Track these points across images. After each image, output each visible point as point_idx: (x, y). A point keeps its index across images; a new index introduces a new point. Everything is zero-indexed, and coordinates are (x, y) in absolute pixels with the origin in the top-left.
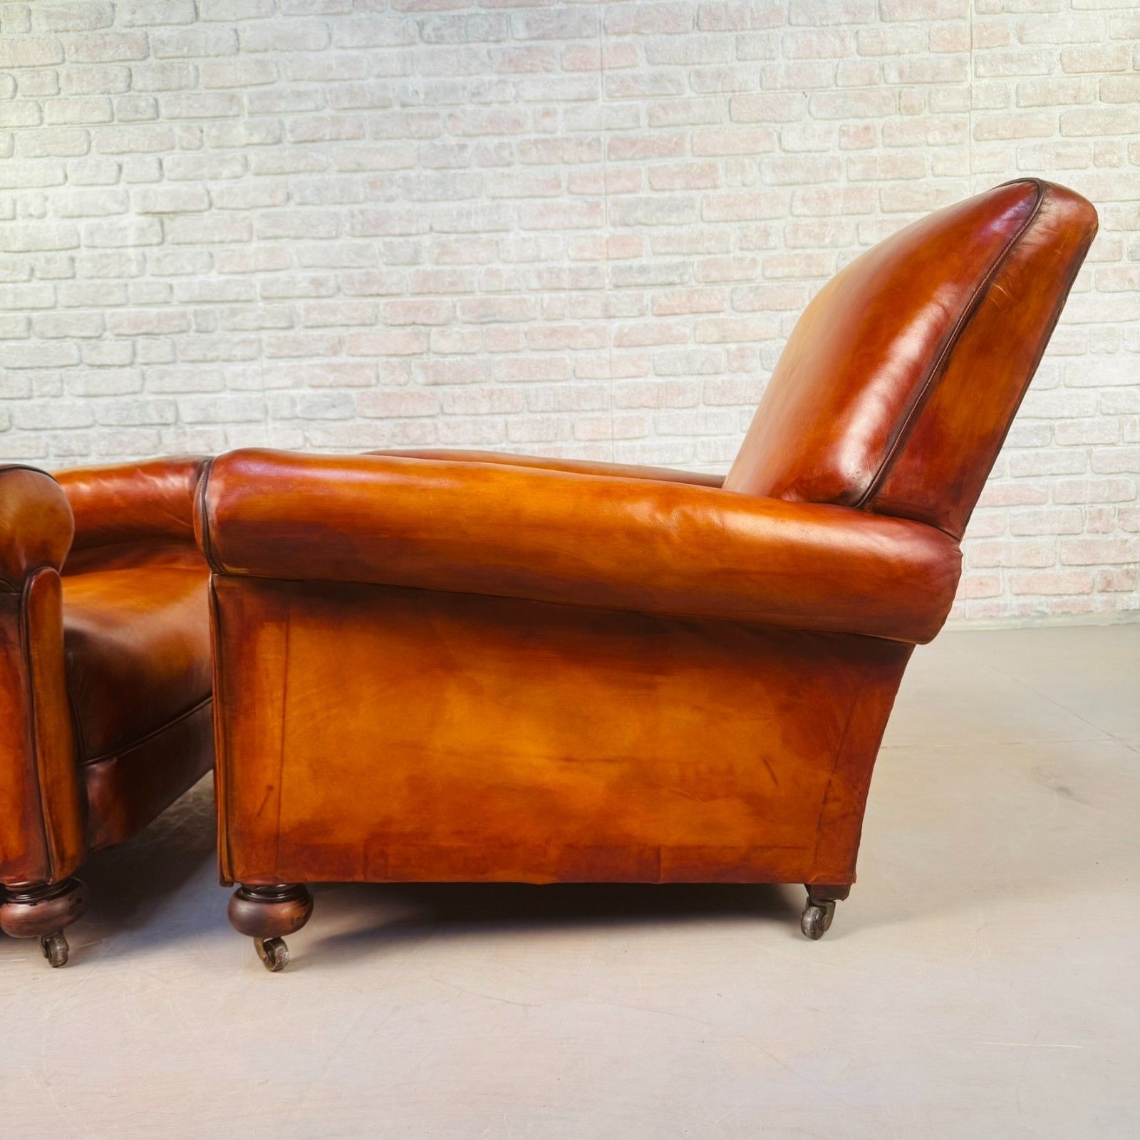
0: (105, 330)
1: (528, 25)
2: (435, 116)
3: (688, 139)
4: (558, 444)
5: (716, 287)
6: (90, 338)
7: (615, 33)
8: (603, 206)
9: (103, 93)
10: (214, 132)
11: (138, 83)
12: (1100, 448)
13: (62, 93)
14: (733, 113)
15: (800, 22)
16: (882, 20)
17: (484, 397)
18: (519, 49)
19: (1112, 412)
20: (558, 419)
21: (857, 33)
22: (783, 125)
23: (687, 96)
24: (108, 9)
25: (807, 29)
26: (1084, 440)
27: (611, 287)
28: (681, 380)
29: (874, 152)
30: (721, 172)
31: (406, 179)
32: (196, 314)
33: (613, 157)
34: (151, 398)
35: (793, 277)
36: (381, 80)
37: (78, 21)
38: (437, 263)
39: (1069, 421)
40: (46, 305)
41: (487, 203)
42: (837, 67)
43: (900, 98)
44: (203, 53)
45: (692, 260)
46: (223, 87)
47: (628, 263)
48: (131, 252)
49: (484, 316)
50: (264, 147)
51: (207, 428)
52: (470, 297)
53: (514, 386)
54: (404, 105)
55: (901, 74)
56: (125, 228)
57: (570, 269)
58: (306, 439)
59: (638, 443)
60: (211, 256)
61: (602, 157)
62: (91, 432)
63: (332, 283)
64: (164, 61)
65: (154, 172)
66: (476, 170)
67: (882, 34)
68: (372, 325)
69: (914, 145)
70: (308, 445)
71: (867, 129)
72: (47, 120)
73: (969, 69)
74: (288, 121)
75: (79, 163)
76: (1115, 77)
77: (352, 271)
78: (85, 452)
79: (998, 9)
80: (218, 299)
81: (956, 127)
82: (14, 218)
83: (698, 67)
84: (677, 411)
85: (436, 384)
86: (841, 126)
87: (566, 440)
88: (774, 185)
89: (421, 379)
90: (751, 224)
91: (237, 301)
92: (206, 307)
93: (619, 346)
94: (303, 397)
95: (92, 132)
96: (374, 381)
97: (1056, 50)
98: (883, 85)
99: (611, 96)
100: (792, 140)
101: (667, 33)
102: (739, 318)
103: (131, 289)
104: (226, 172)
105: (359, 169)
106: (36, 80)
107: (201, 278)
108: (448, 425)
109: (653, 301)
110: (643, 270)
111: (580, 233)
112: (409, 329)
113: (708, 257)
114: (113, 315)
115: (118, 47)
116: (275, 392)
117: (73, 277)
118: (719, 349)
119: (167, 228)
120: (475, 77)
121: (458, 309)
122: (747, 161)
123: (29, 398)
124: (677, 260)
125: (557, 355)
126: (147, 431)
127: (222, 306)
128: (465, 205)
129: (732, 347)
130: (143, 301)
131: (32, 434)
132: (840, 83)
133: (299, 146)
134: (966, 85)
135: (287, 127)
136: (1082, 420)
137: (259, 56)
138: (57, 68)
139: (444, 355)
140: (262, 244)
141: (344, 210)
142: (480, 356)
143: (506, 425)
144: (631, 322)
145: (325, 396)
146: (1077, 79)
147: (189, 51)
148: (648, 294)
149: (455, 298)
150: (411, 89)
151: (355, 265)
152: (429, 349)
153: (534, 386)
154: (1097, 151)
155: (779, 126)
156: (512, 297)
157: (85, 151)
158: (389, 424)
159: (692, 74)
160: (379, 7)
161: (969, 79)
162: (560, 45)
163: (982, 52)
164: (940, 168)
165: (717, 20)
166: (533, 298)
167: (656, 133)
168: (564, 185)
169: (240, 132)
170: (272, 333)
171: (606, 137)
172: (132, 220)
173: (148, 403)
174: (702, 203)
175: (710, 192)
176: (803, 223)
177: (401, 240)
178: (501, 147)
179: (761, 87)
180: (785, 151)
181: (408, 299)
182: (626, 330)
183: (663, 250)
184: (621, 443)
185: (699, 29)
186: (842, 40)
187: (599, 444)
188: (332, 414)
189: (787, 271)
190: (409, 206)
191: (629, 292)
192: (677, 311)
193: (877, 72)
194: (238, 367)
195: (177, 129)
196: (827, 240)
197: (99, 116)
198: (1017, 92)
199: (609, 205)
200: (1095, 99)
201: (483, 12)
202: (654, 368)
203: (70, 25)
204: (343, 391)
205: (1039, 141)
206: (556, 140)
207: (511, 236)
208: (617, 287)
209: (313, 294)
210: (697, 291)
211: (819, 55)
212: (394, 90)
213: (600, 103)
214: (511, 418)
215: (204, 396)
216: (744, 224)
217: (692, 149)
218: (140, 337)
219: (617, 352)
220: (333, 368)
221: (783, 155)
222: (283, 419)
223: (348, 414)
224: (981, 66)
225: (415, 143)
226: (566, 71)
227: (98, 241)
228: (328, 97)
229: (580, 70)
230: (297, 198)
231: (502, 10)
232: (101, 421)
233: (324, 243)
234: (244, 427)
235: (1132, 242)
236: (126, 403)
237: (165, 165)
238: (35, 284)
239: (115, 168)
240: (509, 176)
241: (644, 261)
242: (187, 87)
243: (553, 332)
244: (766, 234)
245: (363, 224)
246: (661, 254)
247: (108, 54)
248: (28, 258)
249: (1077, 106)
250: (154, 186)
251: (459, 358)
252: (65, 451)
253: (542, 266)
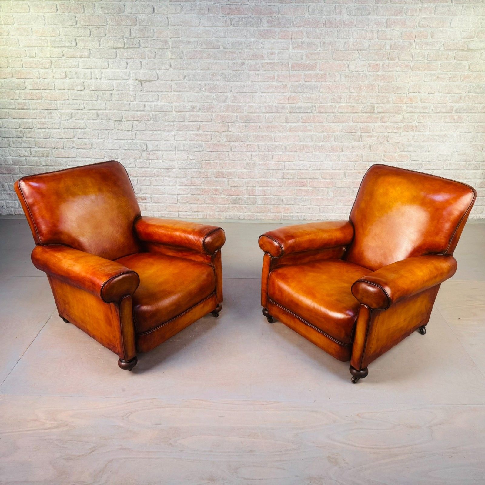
0: (123, 118)
1: (268, 22)
2: (235, 52)
3: (318, 65)
4: (267, 162)
5: (322, 114)
6: (118, 121)
7: (297, 27)
8: (288, 86)
9: (121, 37)
10: (159, 53)
11: (134, 34)
12: (436, 171)
13: (107, 36)
14: (333, 57)
15: (359, 26)
16: (387, 27)
17: (245, 146)
18: (264, 30)
19: (441, 160)
20: (268, 154)
21: (378, 31)
22: (350, 62)
23: (319, 50)
24: (123, 7)
25: (362, 29)
26: (432, 168)
27: (288, 113)
28: (308, 144)
29: (378, 73)
30: (328, 76)
31: (224, 74)
32: (153, 115)
33: (293, 70)
34: (138, 141)
35: (348, 112)
36: (216, 38)
37: (112, 11)
38: (232, 102)
39: (428, 162)
40: (103, 109)
41: (250, 83)
42: (370, 43)
43: (389, 54)
44: (156, 25)
45: (315, 105)
46: (163, 38)
47: (294, 105)
48: (131, 93)
49: (247, 120)
50: (176, 60)
51: (156, 152)
52: (242, 114)
53: (255, 143)
54: (224, 48)
55: (391, 47)
56: (129, 85)
57: (275, 106)
58: (188, 157)
59: (293, 163)
60: (158, 96)
61: (289, 69)
62: (119, 151)
63: (198, 108)
64: (142, 27)
65: (139, 66)
66: (247, 72)
67: (386, 32)
68: (210, 122)
69: (392, 71)
70: (188, 159)
71: (377, 65)
72: (102, 45)
73: (413, 46)
74: (185, 51)
75: (113, 61)
76: (461, 52)
77: (205, 104)
78: (117, 157)
79: (426, 26)
80: (160, 111)
81: (406, 66)
82: (91, 79)
83: (323, 40)
84: (306, 153)
85: (230, 142)
86: (369, 63)
87: (270, 161)
88: (344, 82)
89: (225, 140)
90: (336, 94)
91: (167, 112)
92: (156, 113)
93: (289, 132)
94: (187, 144)
95: (118, 51)
96: (210, 140)
97: (443, 41)
98: (384, 50)
99: (294, 49)
100: (352, 67)
101: (314, 27)
102: (329, 125)
103: (131, 105)
104: (163, 68)
105: (208, 69)
106: (97, 31)
107: (155, 103)
108: (233, 155)
109: (302, 118)
110: (299, 108)
111: (280, 94)
112: (222, 124)
113: (321, 104)
114: (125, 114)
115: (126, 21)
116: (179, 142)
117: (112, 100)
118: (321, 134)
119: (143, 86)
120: (249, 39)
121: (238, 118)
122: (337, 73)
123: (98, 139)
124: (311, 105)
125: (269, 134)
126: (137, 152)
127: (161, 113)
128: (242, 83)
129: (326, 134)
130: (136, 110)
131: (99, 151)
132: (370, 48)
133: (188, 60)
134: (411, 52)
135: (184, 53)
136: (432, 162)
137: (175, 28)
138: (105, 27)
139: (233, 132)
140: (175, 93)
141: (203, 83)
142: (244, 133)
143: (251, 155)
144: (294, 125)
145: (194, 144)
146: (448, 52)
147: (151, 24)
148: (300, 115)
149: (237, 114)
150: (227, 43)
151: (205, 102)
152: (228, 130)
153: (261, 143)
154: (450, 77)
155: (348, 62)
156: (257, 114)
157: (115, 57)
158: (214, 153)
159: (322, 42)
160: (217, 13)
161: (413, 50)
162: (278, 30)
163: (418, 41)
164: (399, 79)
165: (332, 24)
166: (263, 115)
167: (308, 62)
168: (276, 78)
169: (168, 54)
170: (178, 123)
171: (291, 63)
172: (131, 82)
173: (137, 143)
174: (320, 87)
175: (324, 83)
176: (352, 95)
177: (221, 94)
178: (256, 64)
179: (344, 48)
180: (349, 71)
181: (222, 114)
182: (292, 127)
183: (307, 101)
184: (287, 163)
185: (325, 27)
186: (373, 33)
187: (280, 163)
188: (196, 150)
189: (346, 110)
190: (224, 83)
191: (294, 115)
192: (309, 122)
193: (383, 46)
194: (167, 133)
195: (147, 51)
196: (360, 101)
197: (120, 45)
198: (428, 55)
199: (290, 85)
200: (453, 58)
201: (253, 16)
202: (300, 139)
203: (109, 12)
204: (200, 142)
205: (432, 72)
206: (274, 63)
207: (257, 94)
208: (290, 113)
209: (192, 111)
210: (316, 115)
211: (364, 38)
212: (221, 42)
213: (290, 50)
214: (253, 153)
215: (155, 142)
216: (333, 94)
217: (319, 68)
218: (134, 121)
219: (289, 134)
220: (197, 135)
221: (349, 72)
222: (181, 150)
223: (201, 150)
224: (417, 46)
225: (227, 61)
226: (279, 39)
227: (120, 89)
228: (199, 44)
229: (284, 39)
230: (187, 78)
231: (259, 16)
232: (122, 148)
233: (196, 94)
234: (168, 152)
235: (457, 107)
236: (130, 143)
237: (142, 64)
238: (99, 101)
239: (126, 64)
240: (258, 74)
241: (300, 105)
242: (150, 37)
243: (269, 127)
244: (340, 98)
245: (209, 88)
246: (305, 103)
247: (123, 23)
248: (96, 93)
249: (447, 61)
250: (139, 71)
251: (238, 133)
252: (111, 157)
253: (266, 105)
